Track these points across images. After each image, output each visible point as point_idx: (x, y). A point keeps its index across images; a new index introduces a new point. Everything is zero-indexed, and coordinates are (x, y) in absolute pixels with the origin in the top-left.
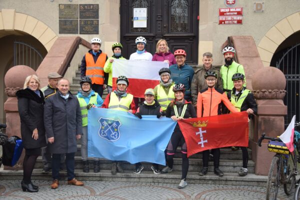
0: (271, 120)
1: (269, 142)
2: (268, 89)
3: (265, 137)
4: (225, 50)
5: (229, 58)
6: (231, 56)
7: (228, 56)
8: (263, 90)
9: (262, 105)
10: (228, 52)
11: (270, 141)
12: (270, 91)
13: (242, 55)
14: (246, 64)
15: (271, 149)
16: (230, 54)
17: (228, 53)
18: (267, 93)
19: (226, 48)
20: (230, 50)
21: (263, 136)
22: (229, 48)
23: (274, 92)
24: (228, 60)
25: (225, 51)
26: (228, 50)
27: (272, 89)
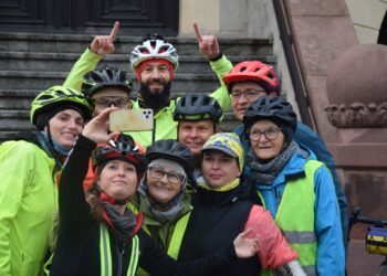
0: (375, 180)
1: (369, 230)
2: (366, 101)
3: (359, 217)
4: (144, 50)
5: (157, 81)
6: (166, 75)
7: (155, 74)
8: (355, 105)
9: (353, 141)
10: (154, 59)
11: (372, 227)
12: (372, 105)
13: (303, 11)
14: (313, 36)
15: (373, 247)
16: (160, 69)
17: (156, 64)
18: (364, 112)
19: (147, 44)
20: (165, 54)
21: (356, 215)
22: (160, 43)
23: (383, 108)
24: (152, 87)
25: (142, 56)
26: (154, 52)
27: (378, 103)
